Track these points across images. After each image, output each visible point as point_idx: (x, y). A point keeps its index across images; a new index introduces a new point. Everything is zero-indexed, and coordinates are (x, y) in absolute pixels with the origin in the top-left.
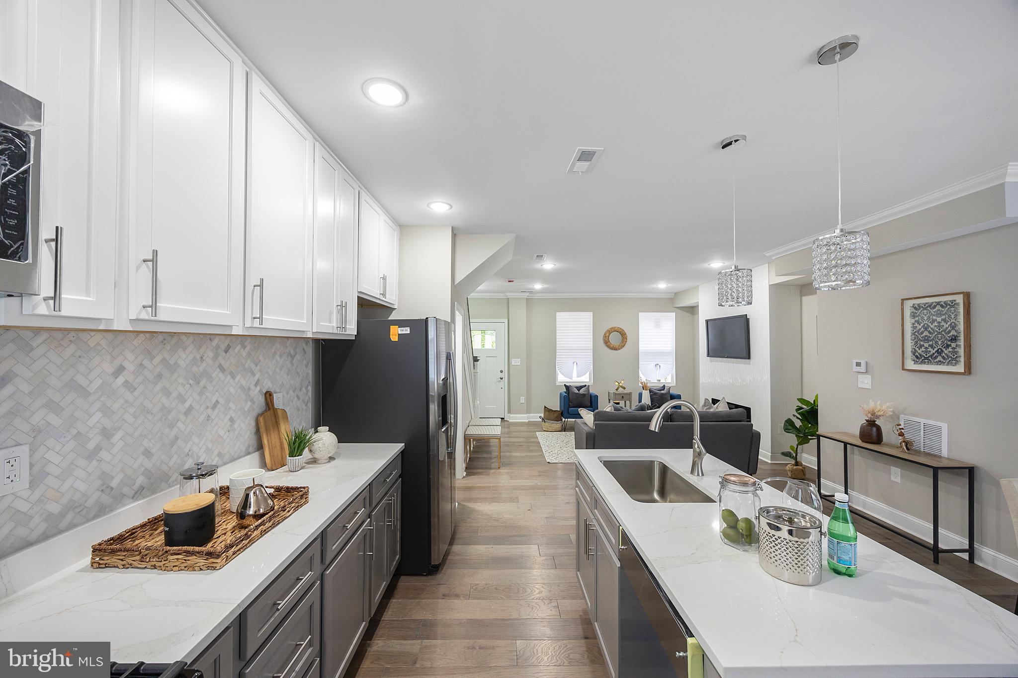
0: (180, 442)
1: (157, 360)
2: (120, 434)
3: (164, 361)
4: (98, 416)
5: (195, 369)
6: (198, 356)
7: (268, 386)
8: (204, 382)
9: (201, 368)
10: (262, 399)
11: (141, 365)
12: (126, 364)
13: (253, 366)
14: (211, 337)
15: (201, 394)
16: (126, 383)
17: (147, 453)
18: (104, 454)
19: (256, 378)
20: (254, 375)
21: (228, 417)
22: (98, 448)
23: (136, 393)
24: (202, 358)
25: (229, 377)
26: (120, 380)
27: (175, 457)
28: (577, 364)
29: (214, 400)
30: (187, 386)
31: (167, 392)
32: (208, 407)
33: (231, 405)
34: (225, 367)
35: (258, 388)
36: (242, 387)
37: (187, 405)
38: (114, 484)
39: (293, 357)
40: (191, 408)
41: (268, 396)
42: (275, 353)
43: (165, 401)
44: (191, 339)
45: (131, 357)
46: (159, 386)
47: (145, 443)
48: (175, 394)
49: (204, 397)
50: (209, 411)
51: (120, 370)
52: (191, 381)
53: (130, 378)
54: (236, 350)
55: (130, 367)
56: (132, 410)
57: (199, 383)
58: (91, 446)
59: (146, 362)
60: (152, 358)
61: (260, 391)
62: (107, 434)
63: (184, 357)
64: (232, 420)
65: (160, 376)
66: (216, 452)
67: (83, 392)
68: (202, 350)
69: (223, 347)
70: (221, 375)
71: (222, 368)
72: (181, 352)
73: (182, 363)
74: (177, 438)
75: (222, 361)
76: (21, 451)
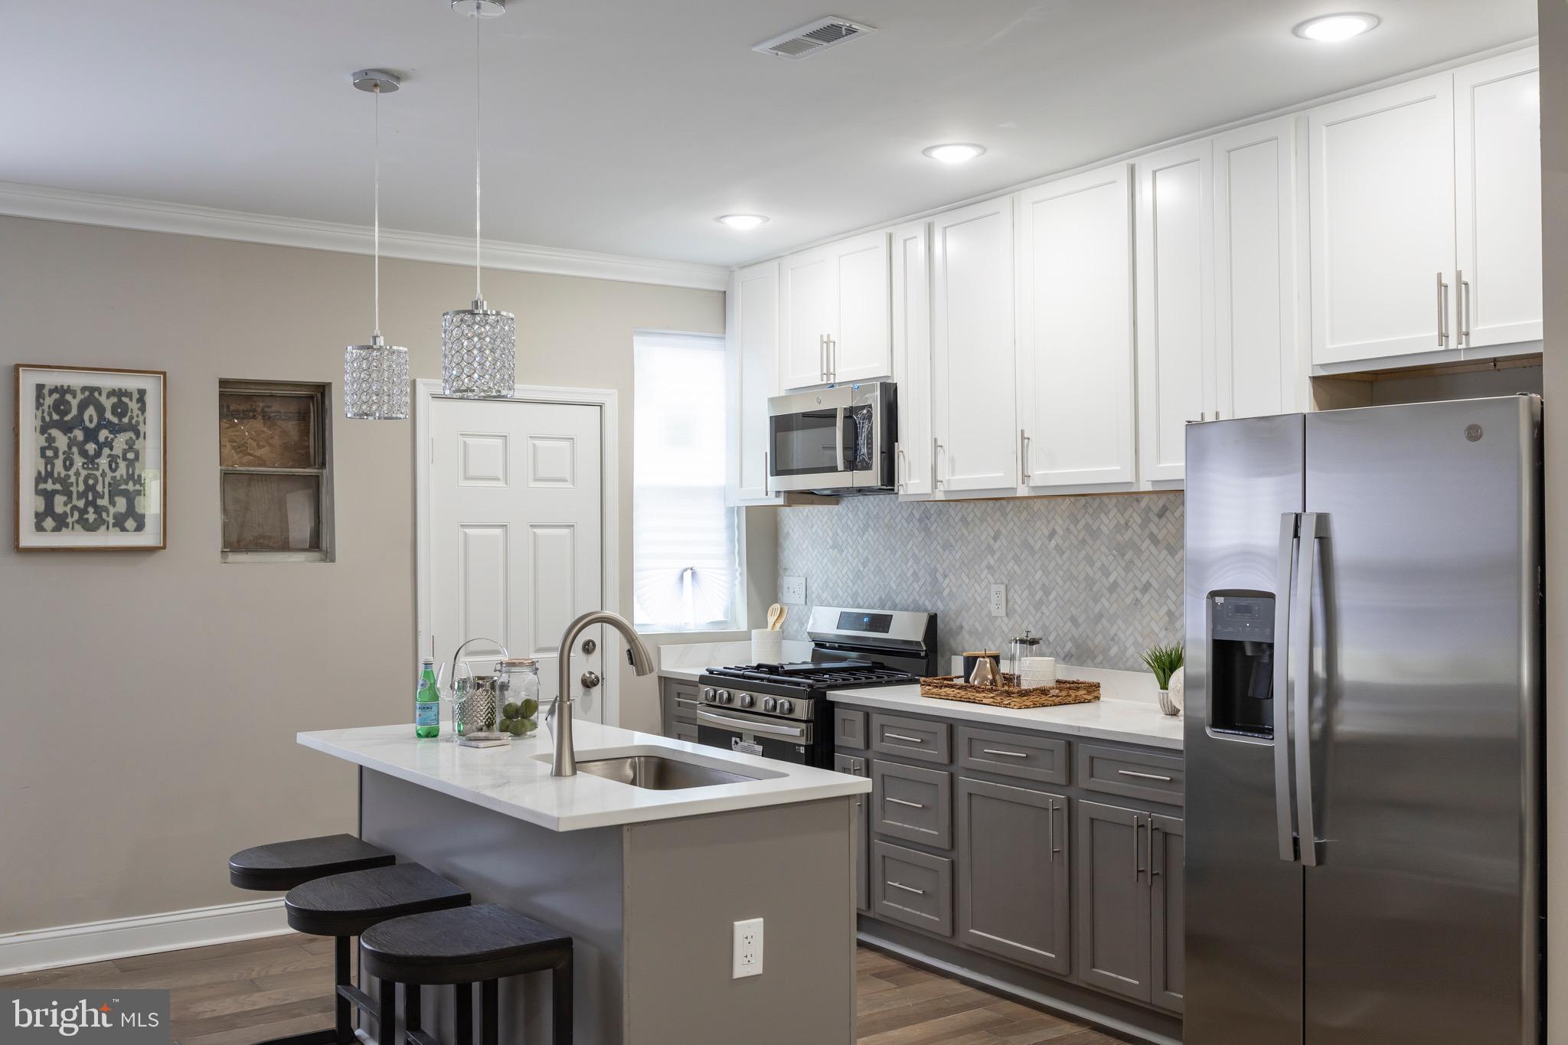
1: (1081, 525)
3: (1087, 526)
4: (1039, 574)
5: (1119, 537)
6: (1122, 522)
8: (1129, 555)
9: (1127, 537)
11: (1068, 529)
12: (1057, 528)
16: (1057, 547)
17: (1074, 620)
21: (1165, 609)
22: (1041, 602)
23: (1065, 557)
24: (1127, 524)
25: (1165, 552)
27: (1100, 637)
29: (1144, 580)
30: (1111, 558)
31: (1090, 562)
32: (1136, 588)
34: (1160, 537)
37: (1112, 579)
40: (1115, 585)
43: (1088, 569)
44: (1114, 500)
45: (1060, 521)
46: (1083, 553)
48: (1098, 565)
49: (1131, 575)
50: (1138, 594)
51: (1053, 533)
52: (1115, 552)
53: (1060, 542)
55: (1060, 531)
57: (1124, 556)
58: (1037, 598)
59: (1072, 528)
62: (1047, 592)
63: (1108, 522)
65: (1083, 542)
67: (1032, 552)
68: (1127, 515)
69: (1156, 509)
70: (1152, 548)
73: (1104, 529)
74: (1101, 615)
75: (1155, 531)
76: (1002, 588)
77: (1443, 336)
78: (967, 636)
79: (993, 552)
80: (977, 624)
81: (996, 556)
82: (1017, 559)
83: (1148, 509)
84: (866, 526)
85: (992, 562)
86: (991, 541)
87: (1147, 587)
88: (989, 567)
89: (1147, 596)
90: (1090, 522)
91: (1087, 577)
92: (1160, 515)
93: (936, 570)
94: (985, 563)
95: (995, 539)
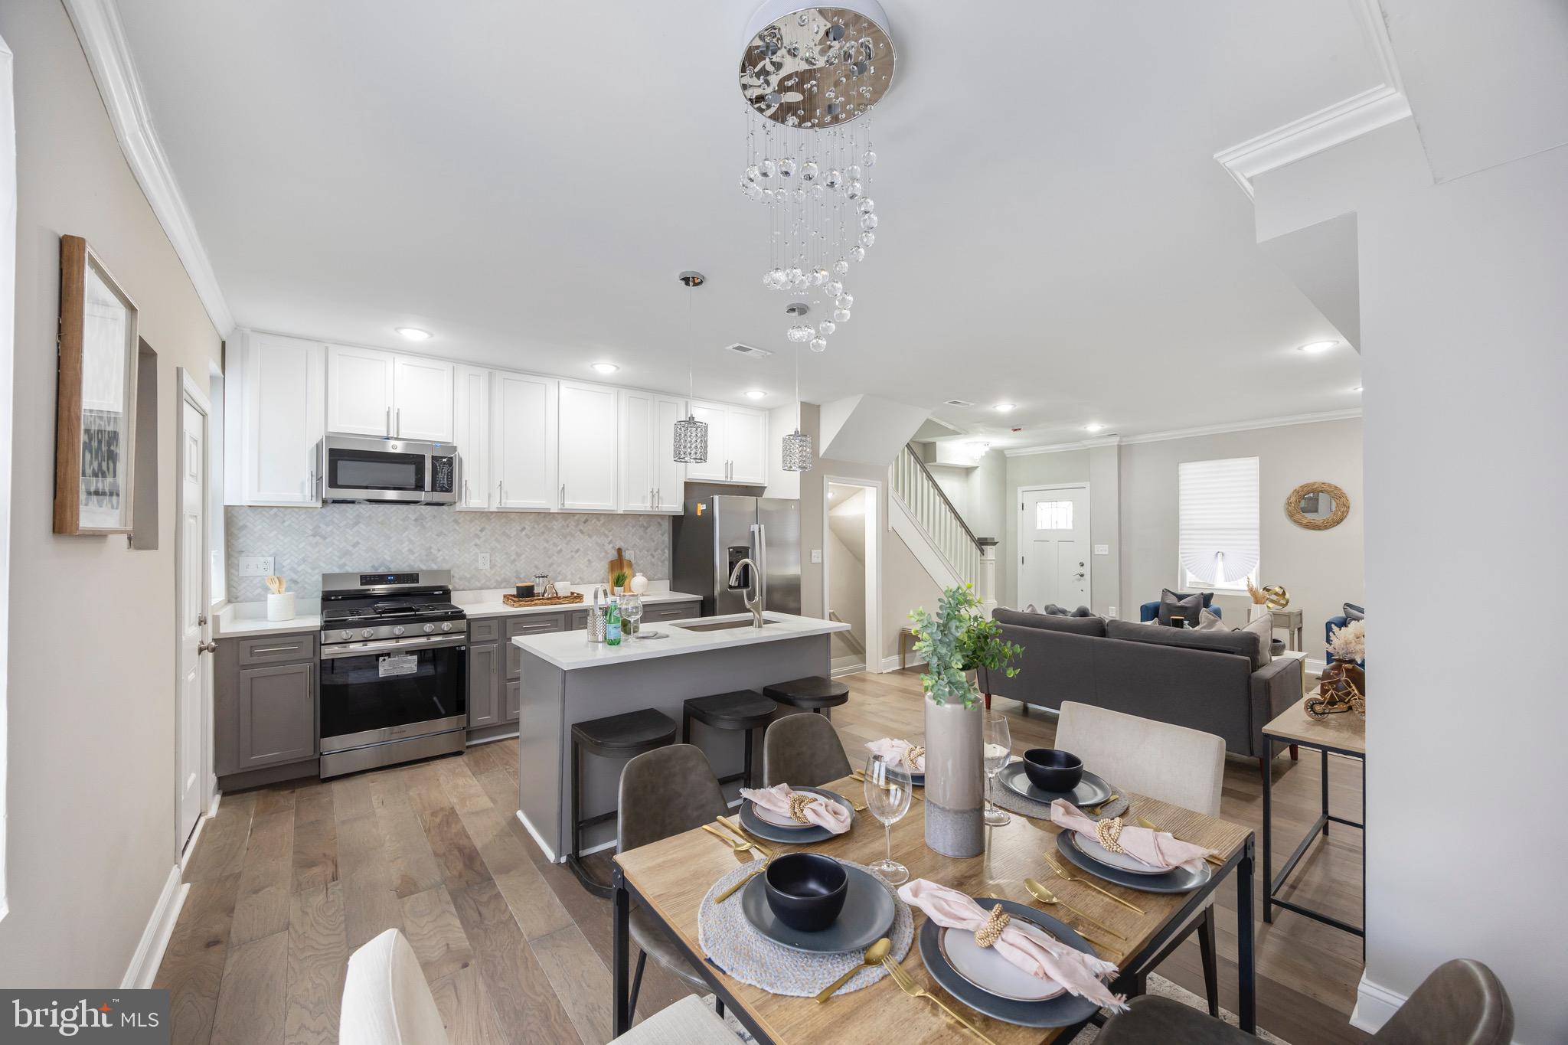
0: (555, 566)
1: (541, 526)
2: (524, 556)
3: (546, 526)
5: (563, 531)
6: (565, 524)
7: (619, 544)
8: (569, 538)
9: (568, 530)
10: (615, 553)
11: (534, 527)
12: (527, 527)
13: (606, 532)
14: (574, 514)
15: (567, 544)
16: (526, 535)
17: (536, 567)
18: (516, 563)
19: (609, 539)
20: (607, 537)
22: (514, 560)
23: (532, 539)
24: (568, 525)
25: (588, 536)
26: (524, 533)
28: (1223, 554)
29: (576, 548)
30: (559, 539)
31: (547, 542)
32: (572, 552)
33: (589, 552)
34: (585, 531)
35: (611, 545)
36: (597, 543)
37: (559, 548)
38: (522, 576)
39: (646, 528)
40: (561, 551)
41: (619, 551)
42: (627, 524)
43: (545, 544)
45: (529, 524)
46: (543, 537)
47: (536, 563)
48: (552, 542)
49: (569, 546)
50: (573, 554)
51: (524, 529)
53: (527, 532)
54: (593, 522)
56: (529, 546)
57: (566, 538)
58: (512, 558)
59: (536, 526)
60: (539, 524)
61: (613, 547)
62: (518, 555)
63: (556, 525)
64: (589, 560)
65: (543, 533)
66: (578, 576)
67: (509, 537)
68: (567, 522)
69: (583, 519)
70: (581, 535)
71: (582, 532)
72: (554, 522)
73: (556, 528)
75: (582, 528)
76: (488, 555)
77: (727, 477)
78: (457, 581)
79: (479, 538)
80: (466, 574)
81: (482, 540)
82: (497, 540)
83: (578, 520)
84: (357, 523)
85: (478, 543)
86: (479, 533)
87: (577, 551)
88: (476, 545)
89: (578, 554)
90: (547, 524)
91: (545, 548)
92: (585, 522)
93: (431, 548)
94: (473, 543)
95: (481, 531)
